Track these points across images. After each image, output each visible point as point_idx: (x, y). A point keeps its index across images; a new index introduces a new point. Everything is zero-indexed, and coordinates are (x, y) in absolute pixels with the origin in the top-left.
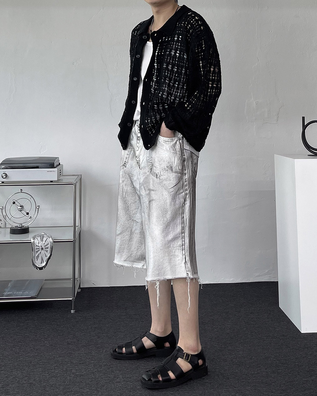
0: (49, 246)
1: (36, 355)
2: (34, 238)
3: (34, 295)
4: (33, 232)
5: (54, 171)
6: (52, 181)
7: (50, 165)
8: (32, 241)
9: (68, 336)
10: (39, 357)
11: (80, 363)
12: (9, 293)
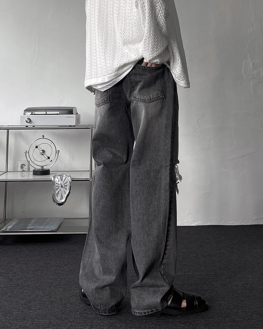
0: (68, 184)
1: (56, 278)
2: (54, 177)
3: (54, 229)
5: (72, 117)
6: (70, 126)
7: (69, 112)
8: (53, 180)
10: (59, 279)
12: (32, 227)
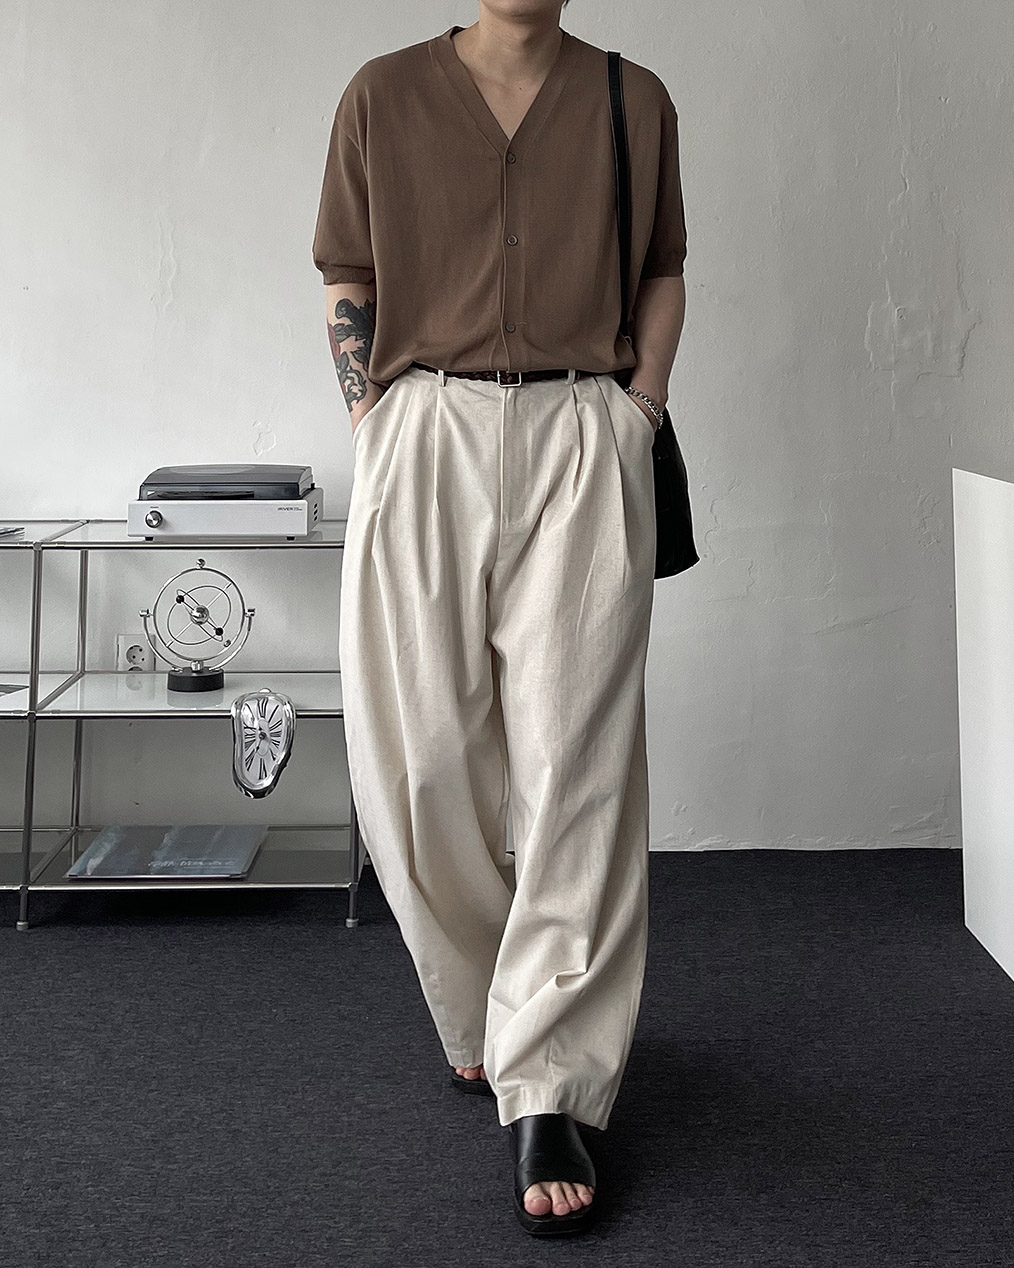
0: (283, 728)
2: (239, 705)
3: (237, 871)
4: (235, 685)
5: (298, 509)
6: (291, 538)
7: (286, 490)
8: (233, 713)
9: (341, 994)
11: (377, 1077)
12: (166, 863)
